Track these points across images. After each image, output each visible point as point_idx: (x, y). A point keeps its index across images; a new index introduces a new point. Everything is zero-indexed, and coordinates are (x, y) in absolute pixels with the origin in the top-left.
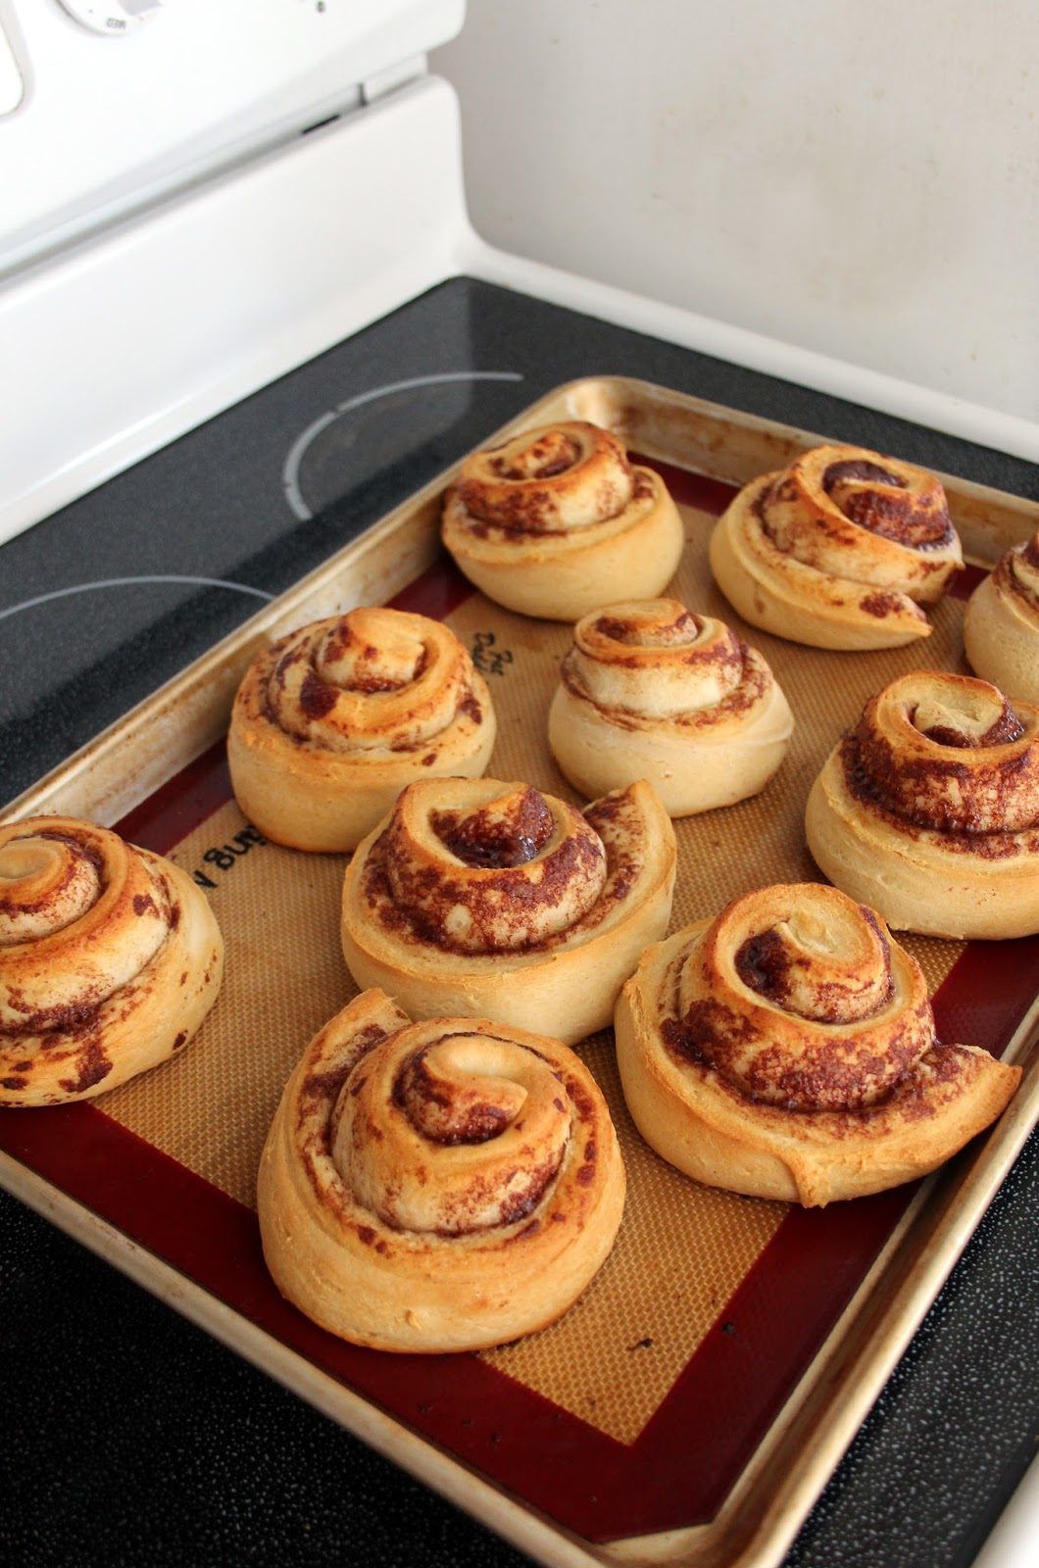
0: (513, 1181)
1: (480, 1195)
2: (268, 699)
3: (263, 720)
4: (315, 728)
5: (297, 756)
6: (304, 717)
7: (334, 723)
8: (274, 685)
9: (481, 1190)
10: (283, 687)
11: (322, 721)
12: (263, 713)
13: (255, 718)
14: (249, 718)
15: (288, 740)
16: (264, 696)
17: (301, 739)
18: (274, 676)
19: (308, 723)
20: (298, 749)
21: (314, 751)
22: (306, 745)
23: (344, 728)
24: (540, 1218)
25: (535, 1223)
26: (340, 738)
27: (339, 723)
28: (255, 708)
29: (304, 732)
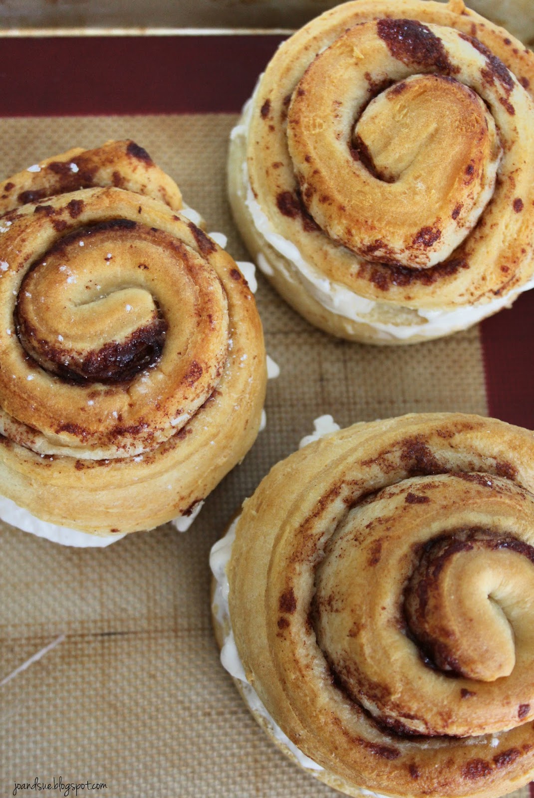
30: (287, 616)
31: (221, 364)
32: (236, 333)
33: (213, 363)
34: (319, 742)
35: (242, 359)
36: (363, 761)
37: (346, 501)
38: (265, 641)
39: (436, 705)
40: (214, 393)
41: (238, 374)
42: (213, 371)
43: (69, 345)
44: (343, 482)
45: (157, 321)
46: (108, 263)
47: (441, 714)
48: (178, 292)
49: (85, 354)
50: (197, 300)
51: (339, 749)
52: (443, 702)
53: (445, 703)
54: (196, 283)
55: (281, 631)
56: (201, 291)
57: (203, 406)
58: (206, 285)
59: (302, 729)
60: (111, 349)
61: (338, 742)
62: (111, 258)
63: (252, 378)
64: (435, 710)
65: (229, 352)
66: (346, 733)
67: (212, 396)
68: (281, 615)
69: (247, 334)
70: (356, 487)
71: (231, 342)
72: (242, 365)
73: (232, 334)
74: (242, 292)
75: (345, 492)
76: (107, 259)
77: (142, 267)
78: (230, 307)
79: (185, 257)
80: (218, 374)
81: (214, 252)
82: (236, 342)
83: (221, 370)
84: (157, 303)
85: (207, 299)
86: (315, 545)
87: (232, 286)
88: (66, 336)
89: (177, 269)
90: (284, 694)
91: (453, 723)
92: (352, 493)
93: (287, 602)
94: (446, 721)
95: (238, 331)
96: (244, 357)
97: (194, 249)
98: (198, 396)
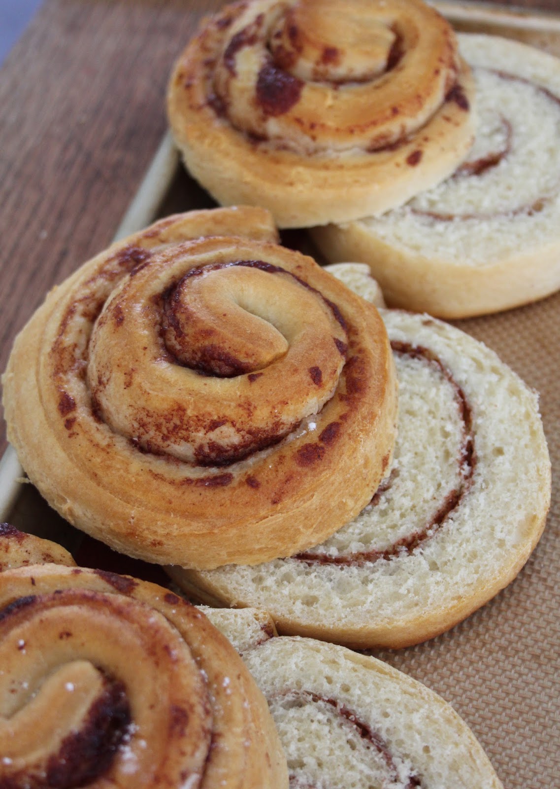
0: (217, 431)
1: (176, 427)
2: (215, 86)
3: (209, 112)
4: (273, 126)
5: (251, 158)
6: (260, 112)
7: (299, 121)
8: (221, 71)
9: (178, 423)
10: (233, 74)
11: (282, 118)
12: (211, 103)
13: (199, 108)
14: (191, 107)
15: (241, 138)
16: (210, 83)
17: (256, 138)
18: (221, 61)
19: (264, 119)
20: (254, 150)
21: (272, 153)
22: (262, 146)
23: (312, 127)
24: (235, 474)
25: (228, 478)
26: (306, 140)
27: (305, 120)
28: (200, 97)
29: (259, 130)
30: (70, 416)
31: (205, 699)
32: (204, 660)
33: (194, 699)
34: (153, 510)
35: (225, 685)
36: (201, 498)
37: (85, 315)
38: (62, 455)
39: (232, 400)
40: (214, 737)
41: (229, 703)
42: (199, 709)
43: (21, 762)
44: (76, 302)
45: (109, 686)
46: (24, 652)
47: (240, 406)
48: (116, 642)
49: (44, 764)
50: (142, 639)
51: (173, 500)
52: (236, 394)
53: (239, 393)
54: (132, 622)
55: (71, 432)
56: (142, 628)
57: (208, 760)
58: (143, 619)
59: (132, 509)
60: (72, 744)
61: (167, 494)
62: (25, 644)
63: (247, 701)
64: (233, 404)
65: (207, 685)
66: (172, 482)
67: (213, 741)
68: (65, 419)
69: (217, 654)
70: (88, 301)
71: (203, 672)
72: (229, 691)
73: (200, 664)
74: (188, 614)
75: (80, 308)
76: (21, 648)
77: (65, 636)
78: (184, 634)
79: (106, 602)
80: (207, 712)
81: (136, 587)
82: (209, 670)
83: (208, 706)
84: (100, 669)
85: (152, 632)
86: (73, 356)
87: (174, 611)
88: (12, 755)
89: (103, 618)
90: (100, 489)
91: (255, 408)
92: (88, 305)
93: (66, 405)
94: (249, 409)
95: (205, 656)
96: (227, 681)
97: (112, 592)
98: (196, 747)
